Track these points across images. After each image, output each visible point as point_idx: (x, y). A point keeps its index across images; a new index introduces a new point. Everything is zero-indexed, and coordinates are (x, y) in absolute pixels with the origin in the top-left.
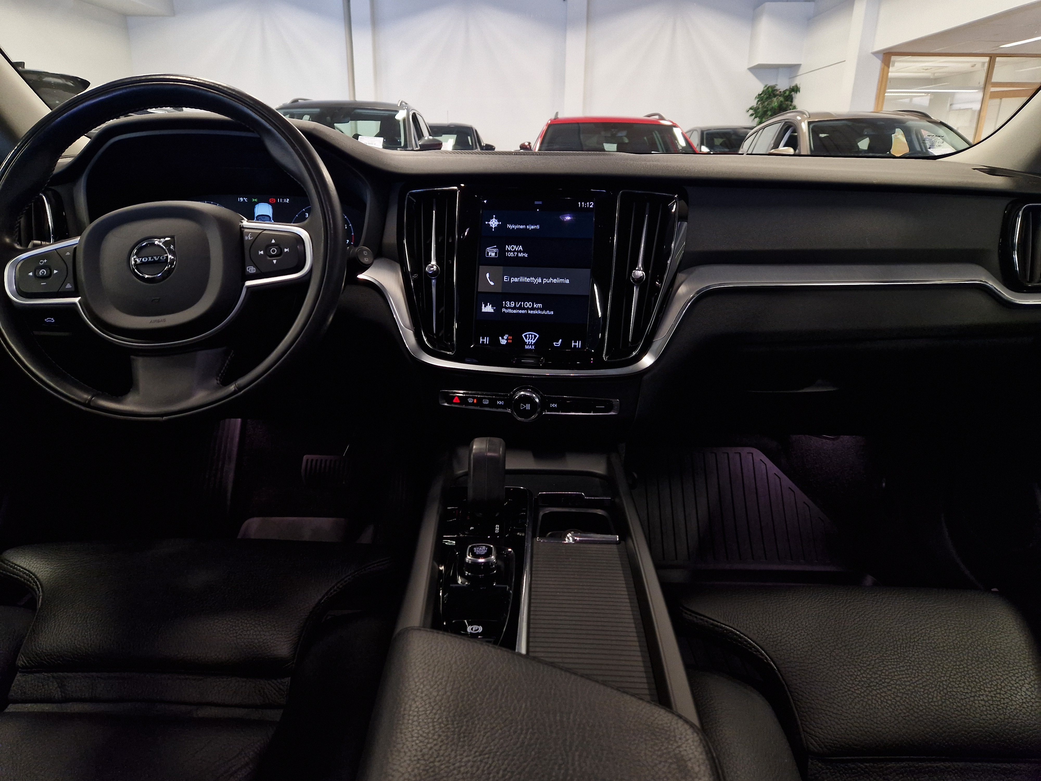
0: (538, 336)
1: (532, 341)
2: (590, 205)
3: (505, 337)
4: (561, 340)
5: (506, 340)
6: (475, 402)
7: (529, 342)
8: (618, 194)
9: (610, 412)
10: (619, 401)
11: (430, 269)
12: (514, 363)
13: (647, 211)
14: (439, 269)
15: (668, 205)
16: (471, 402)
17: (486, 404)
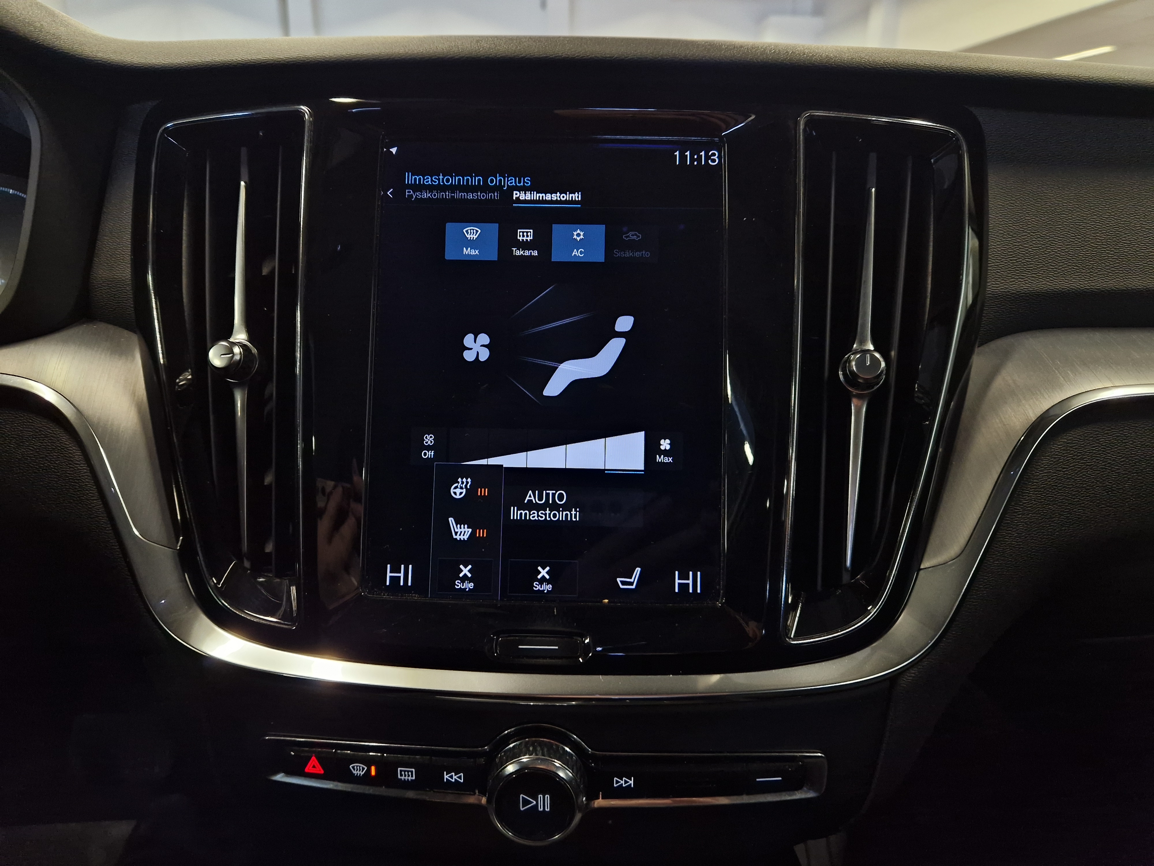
4: (638, 570)
6: (373, 773)
8: (797, 123)
9: (799, 791)
10: (823, 755)
11: (222, 356)
12: (496, 654)
13: (872, 178)
14: (256, 355)
15: (932, 160)
16: (361, 775)
17: (408, 780)
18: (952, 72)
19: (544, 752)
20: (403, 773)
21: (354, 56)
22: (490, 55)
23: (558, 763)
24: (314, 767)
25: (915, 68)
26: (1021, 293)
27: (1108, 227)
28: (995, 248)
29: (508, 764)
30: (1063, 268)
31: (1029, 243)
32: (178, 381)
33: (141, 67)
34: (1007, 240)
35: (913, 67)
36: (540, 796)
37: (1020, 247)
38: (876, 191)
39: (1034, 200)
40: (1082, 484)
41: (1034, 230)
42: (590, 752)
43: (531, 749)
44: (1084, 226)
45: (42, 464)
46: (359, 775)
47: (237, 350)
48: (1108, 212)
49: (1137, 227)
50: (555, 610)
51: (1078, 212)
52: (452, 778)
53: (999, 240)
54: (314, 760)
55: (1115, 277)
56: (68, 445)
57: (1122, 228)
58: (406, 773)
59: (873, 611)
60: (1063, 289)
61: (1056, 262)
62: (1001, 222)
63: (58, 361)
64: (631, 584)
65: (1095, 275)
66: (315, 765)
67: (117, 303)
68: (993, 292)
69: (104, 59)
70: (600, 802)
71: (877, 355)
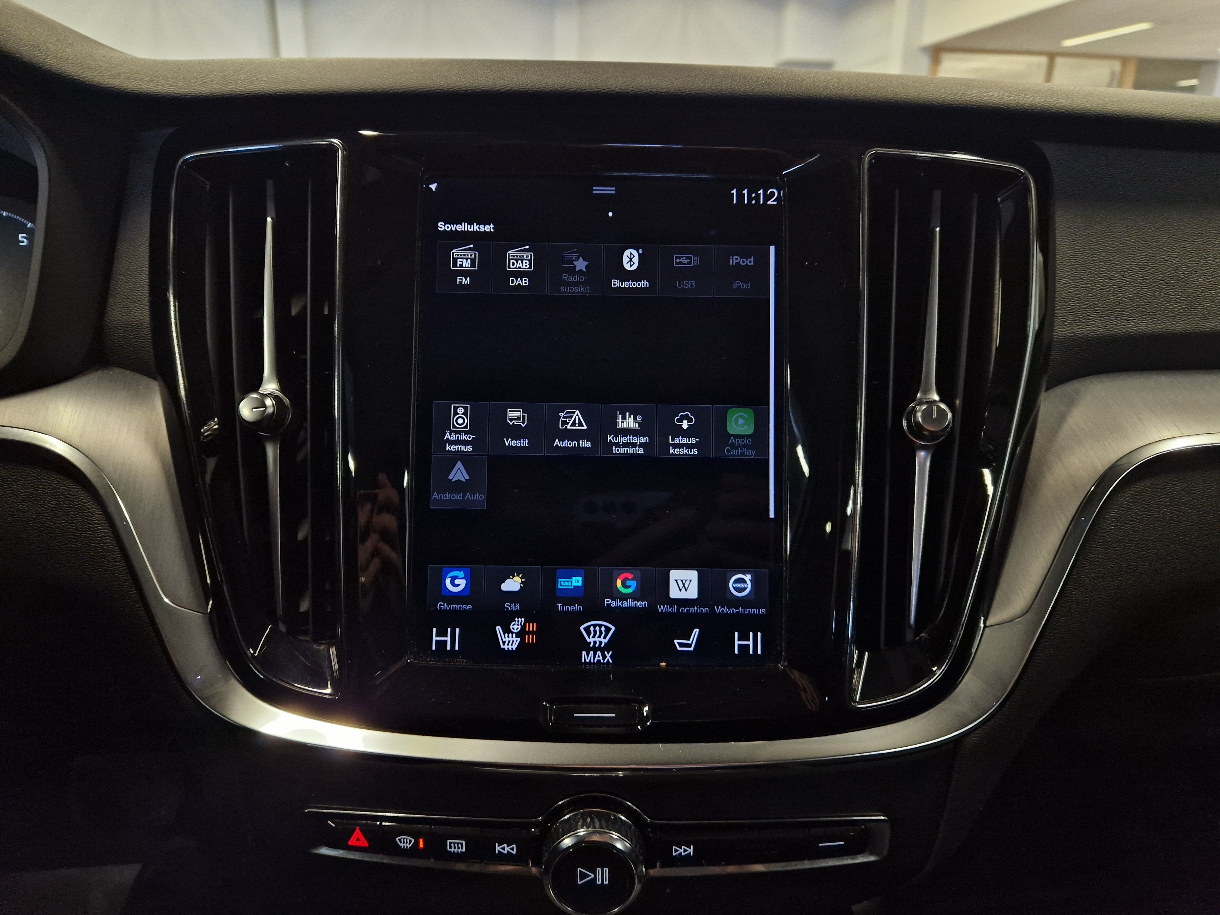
0: (613, 628)
1: (602, 639)
2: (767, 197)
3: (515, 627)
4: (696, 631)
5: (518, 635)
6: (421, 845)
7: (595, 642)
8: (860, 161)
9: (861, 855)
10: (886, 818)
11: (254, 410)
12: (550, 724)
13: (936, 217)
14: (289, 405)
15: (999, 199)
16: (408, 847)
17: (458, 852)
18: (1021, 109)
19: (602, 824)
20: (452, 845)
21: (392, 87)
22: (539, 88)
23: (615, 835)
24: (358, 839)
25: (984, 105)
26: (1088, 338)
27: (1176, 267)
28: (1062, 291)
29: (565, 837)
30: (1131, 310)
31: (1096, 285)
32: (202, 430)
33: (158, 95)
34: (1074, 282)
35: (982, 104)
36: (599, 869)
37: (1088, 289)
38: (940, 231)
39: (1102, 239)
40: (1149, 536)
41: (1101, 271)
42: (649, 822)
43: (589, 820)
44: (1152, 267)
45: (59, 524)
46: (406, 847)
47: (269, 402)
48: (1176, 252)
49: (1205, 267)
50: (611, 676)
51: (1146, 251)
52: (504, 850)
53: (1066, 282)
54: (358, 833)
55: (1183, 319)
56: (86, 503)
57: (1191, 269)
58: (456, 845)
59: (938, 672)
60: (1130, 332)
61: (1124, 304)
62: (1068, 263)
63: (74, 412)
64: (689, 645)
65: (1163, 317)
66: (360, 839)
67: (134, 348)
68: (1059, 336)
69: (117, 85)
70: (657, 872)
71: (943, 406)
